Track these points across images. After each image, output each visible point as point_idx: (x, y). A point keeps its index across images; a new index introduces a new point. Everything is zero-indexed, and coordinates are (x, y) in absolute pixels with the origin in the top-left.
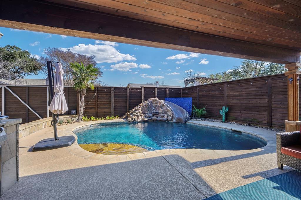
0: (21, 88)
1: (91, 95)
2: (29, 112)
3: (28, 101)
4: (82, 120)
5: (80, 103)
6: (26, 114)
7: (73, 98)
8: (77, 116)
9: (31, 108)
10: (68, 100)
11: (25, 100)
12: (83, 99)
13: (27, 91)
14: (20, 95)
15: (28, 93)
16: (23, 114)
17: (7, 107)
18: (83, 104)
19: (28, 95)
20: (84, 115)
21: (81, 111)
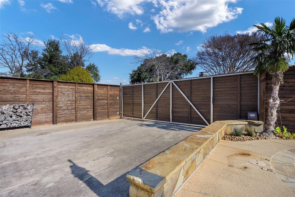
0: (185, 83)
1: (291, 84)
2: (192, 110)
3: (191, 97)
4: (275, 134)
5: (271, 101)
6: (188, 112)
7: (248, 91)
8: (261, 125)
9: (194, 105)
10: (240, 95)
11: (188, 96)
12: (277, 92)
13: (190, 86)
14: (183, 90)
15: (191, 87)
16: (186, 111)
17: (174, 103)
18: (278, 102)
19: (191, 90)
20: (278, 123)
21: (272, 115)
